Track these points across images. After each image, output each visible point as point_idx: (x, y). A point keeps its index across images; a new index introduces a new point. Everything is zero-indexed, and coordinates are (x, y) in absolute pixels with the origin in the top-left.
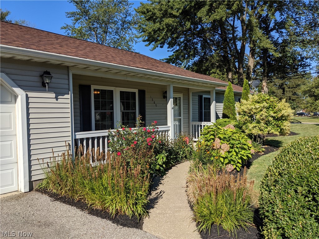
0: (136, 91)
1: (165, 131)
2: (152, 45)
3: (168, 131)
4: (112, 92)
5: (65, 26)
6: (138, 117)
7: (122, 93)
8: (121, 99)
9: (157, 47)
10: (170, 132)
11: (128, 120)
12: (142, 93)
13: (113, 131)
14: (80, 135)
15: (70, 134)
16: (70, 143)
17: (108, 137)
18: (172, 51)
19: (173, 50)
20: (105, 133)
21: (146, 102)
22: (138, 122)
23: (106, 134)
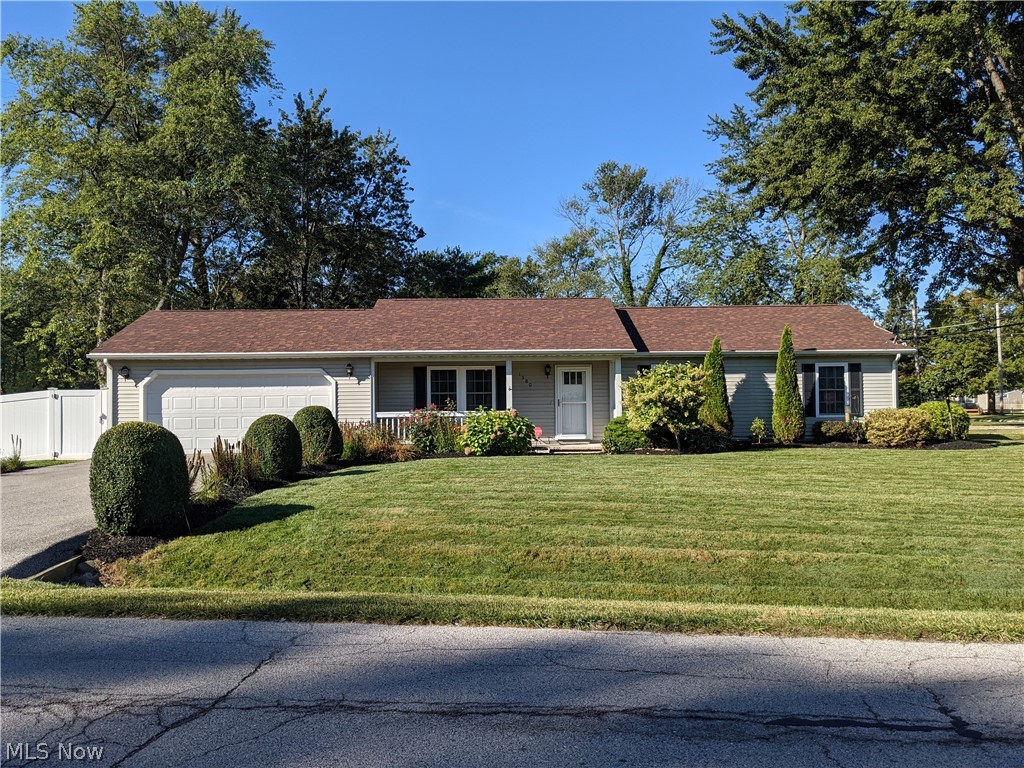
7: (470, 372)
12: (502, 370)
15: (370, 413)
16: (369, 420)
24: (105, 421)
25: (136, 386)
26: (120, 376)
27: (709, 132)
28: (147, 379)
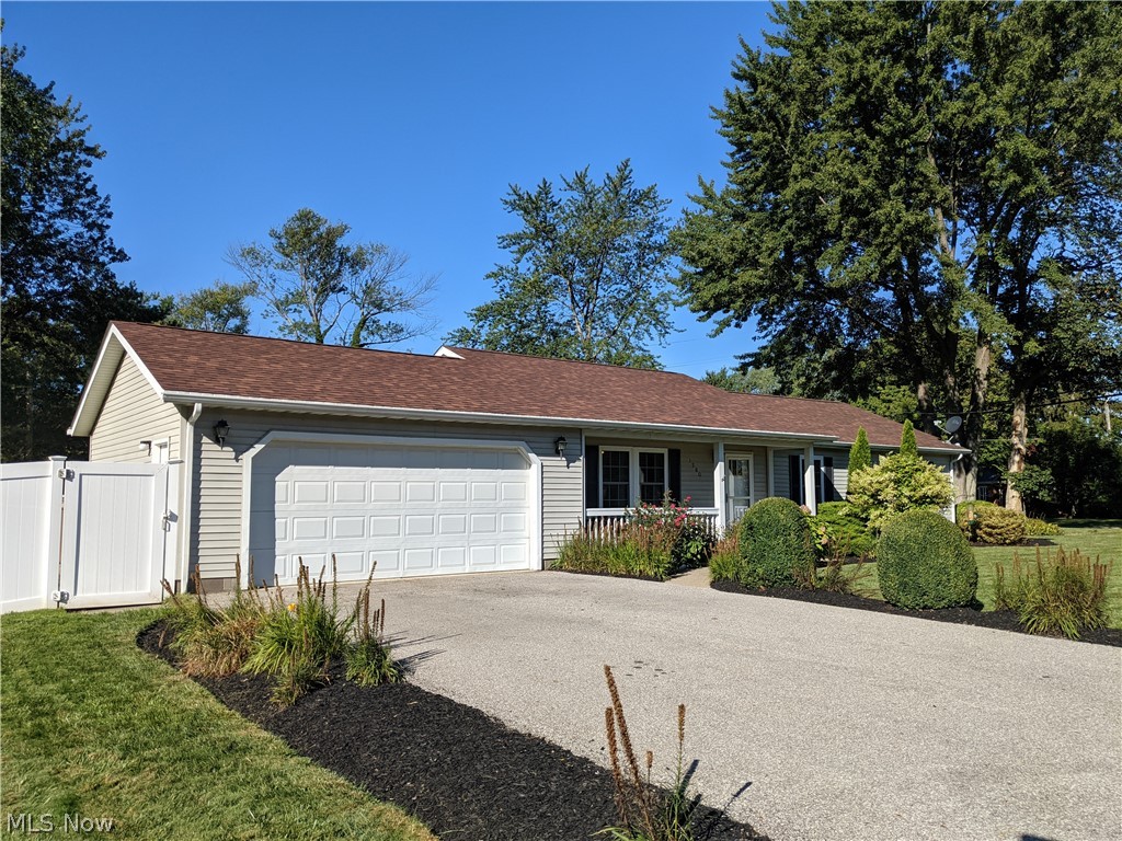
0: (665, 451)
1: (710, 516)
2: (715, 322)
3: (715, 516)
4: (628, 453)
5: (495, 270)
6: (667, 491)
7: (642, 455)
8: (640, 465)
9: (729, 325)
10: (718, 518)
11: (651, 496)
12: (675, 455)
13: (631, 510)
14: (592, 512)
15: (581, 509)
16: (581, 520)
17: (624, 517)
18: (764, 337)
19: (766, 336)
20: (620, 511)
21: (682, 469)
22: (667, 499)
23: (622, 514)
24: (174, 525)
25: (237, 459)
26: (205, 439)
27: (506, 203)
28: (259, 447)
